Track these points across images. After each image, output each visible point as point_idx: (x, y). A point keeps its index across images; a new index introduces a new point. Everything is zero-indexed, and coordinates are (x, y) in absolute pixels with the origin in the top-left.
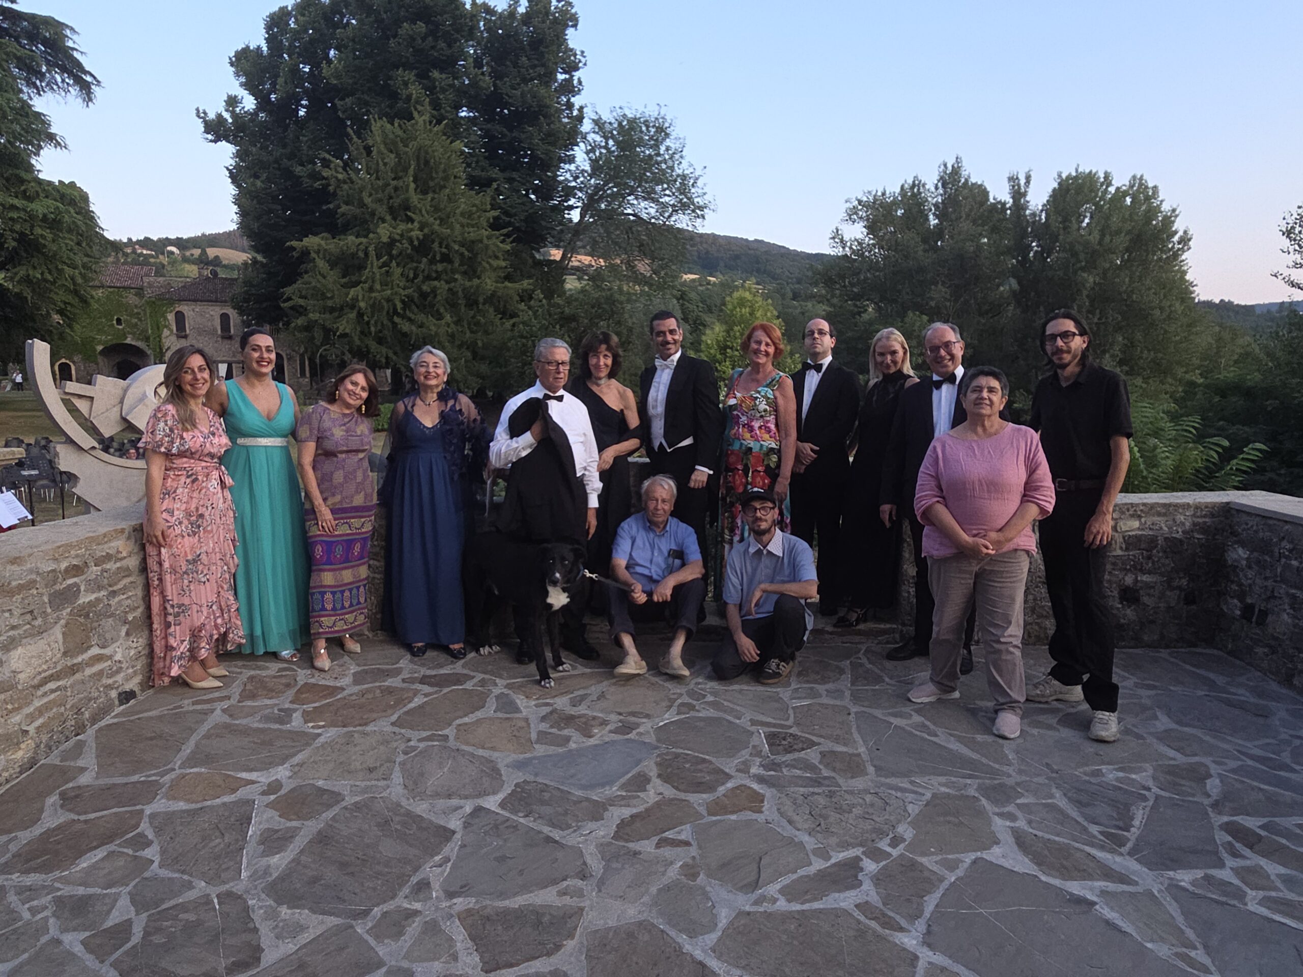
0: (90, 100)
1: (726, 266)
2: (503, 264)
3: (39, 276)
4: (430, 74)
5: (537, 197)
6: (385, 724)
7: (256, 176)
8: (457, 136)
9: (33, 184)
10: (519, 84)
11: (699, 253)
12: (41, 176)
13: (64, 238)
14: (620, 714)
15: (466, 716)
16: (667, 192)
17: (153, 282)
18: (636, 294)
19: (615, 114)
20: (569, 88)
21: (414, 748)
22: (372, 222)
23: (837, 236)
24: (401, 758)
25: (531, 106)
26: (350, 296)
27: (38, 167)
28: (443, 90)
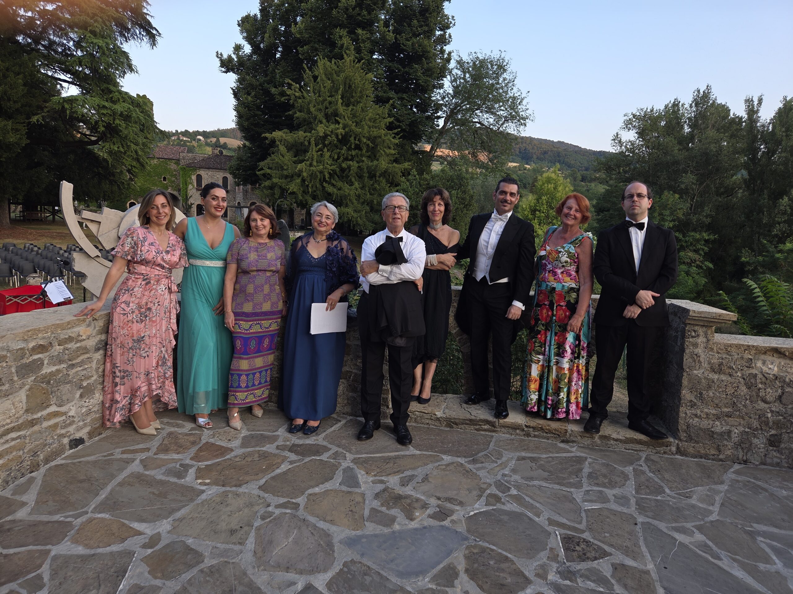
0: (155, 45)
1: (537, 158)
2: (393, 152)
3: (116, 149)
4: (356, 31)
5: (418, 110)
6: (254, 487)
7: (249, 94)
8: (370, 70)
9: (117, 94)
10: (411, 38)
11: (520, 149)
12: (123, 89)
13: (132, 126)
14: (439, 499)
15: (317, 486)
16: (502, 108)
17: (186, 157)
18: (477, 174)
19: (471, 57)
20: (443, 40)
21: (271, 514)
22: (314, 123)
23: (617, 139)
24: (258, 523)
25: (417, 51)
26: (298, 169)
27: (121, 84)
28: (364, 42)
